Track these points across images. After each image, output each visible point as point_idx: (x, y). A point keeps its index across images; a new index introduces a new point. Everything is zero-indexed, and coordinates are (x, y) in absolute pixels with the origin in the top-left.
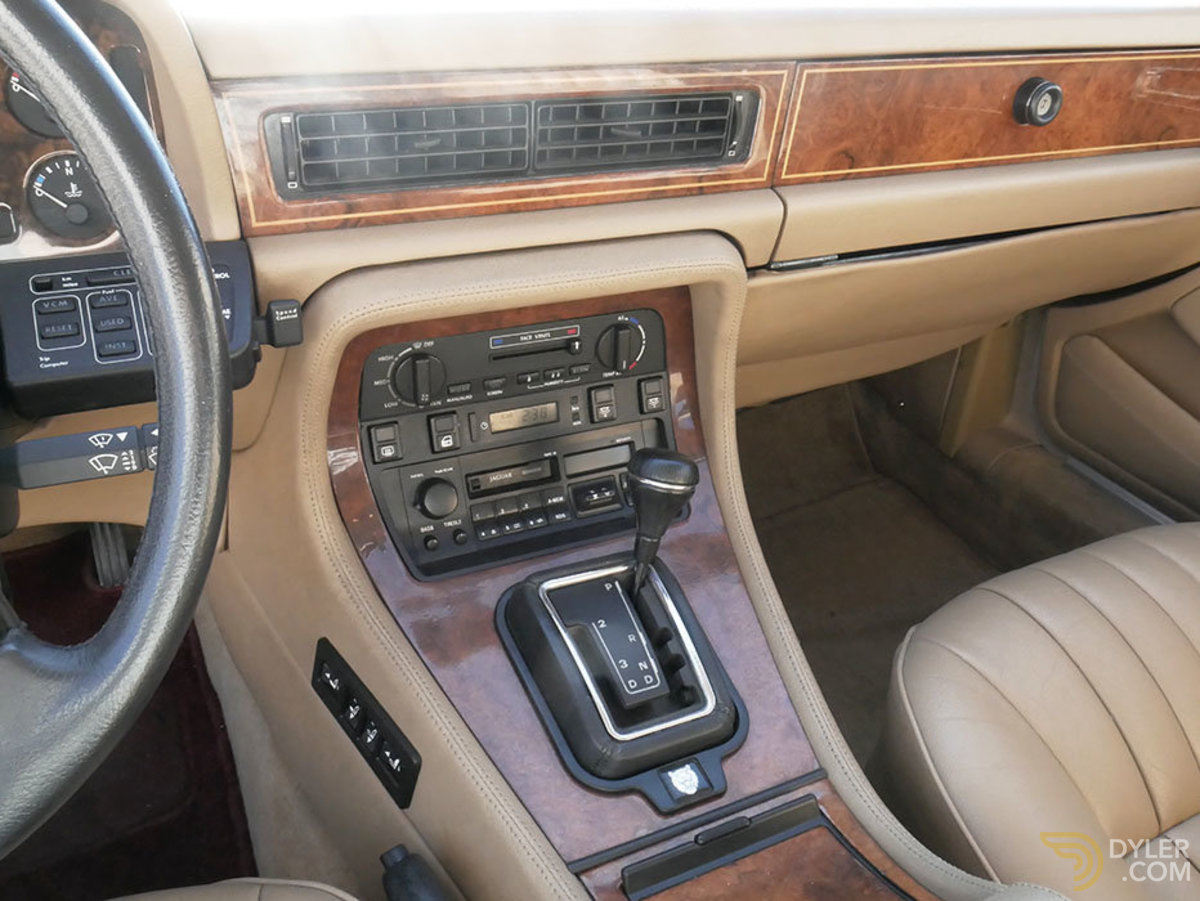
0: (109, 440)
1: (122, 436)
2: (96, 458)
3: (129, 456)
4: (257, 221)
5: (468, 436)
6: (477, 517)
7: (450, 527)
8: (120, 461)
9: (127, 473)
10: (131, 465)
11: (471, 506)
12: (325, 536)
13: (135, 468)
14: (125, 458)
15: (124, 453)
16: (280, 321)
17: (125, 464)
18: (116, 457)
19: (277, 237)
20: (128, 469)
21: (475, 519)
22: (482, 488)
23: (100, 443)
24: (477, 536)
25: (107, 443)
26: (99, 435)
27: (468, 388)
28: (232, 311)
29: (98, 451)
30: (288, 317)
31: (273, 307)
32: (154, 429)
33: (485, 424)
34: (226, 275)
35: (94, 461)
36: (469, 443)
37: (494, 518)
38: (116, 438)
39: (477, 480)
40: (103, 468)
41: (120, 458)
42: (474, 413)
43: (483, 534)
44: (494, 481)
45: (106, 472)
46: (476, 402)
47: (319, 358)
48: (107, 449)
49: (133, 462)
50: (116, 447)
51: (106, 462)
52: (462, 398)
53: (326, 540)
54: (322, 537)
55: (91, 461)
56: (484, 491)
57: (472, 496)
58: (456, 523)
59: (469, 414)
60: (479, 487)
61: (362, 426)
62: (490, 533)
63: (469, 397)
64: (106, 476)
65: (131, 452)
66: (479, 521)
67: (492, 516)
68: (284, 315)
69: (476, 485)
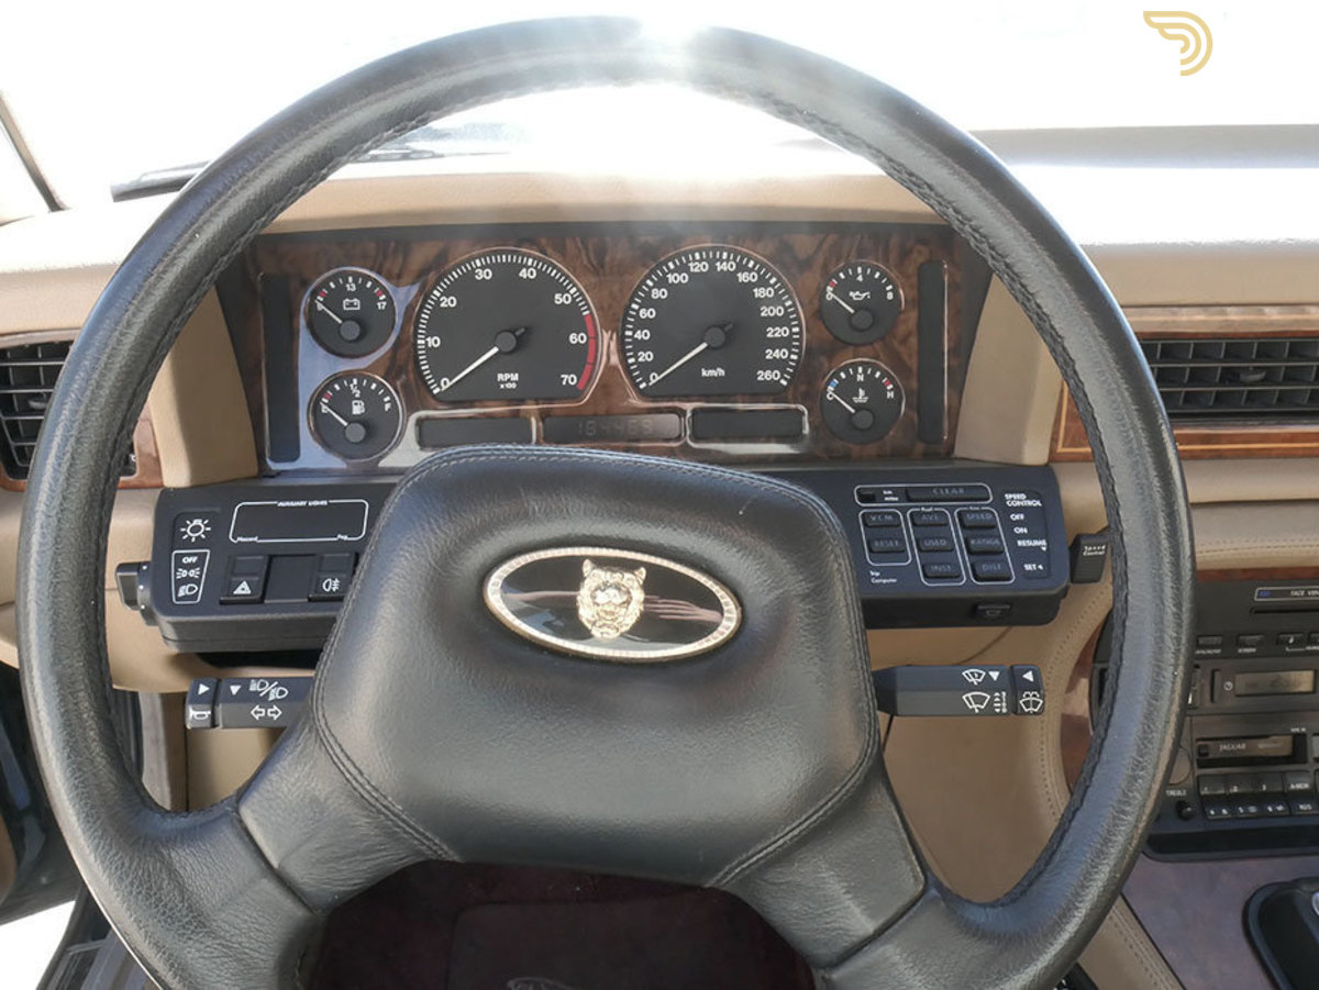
0: (982, 677)
1: (995, 675)
2: (969, 695)
3: (1000, 697)
4: (1064, 446)
5: (1207, 696)
6: (1205, 791)
7: (1172, 796)
8: (992, 701)
9: (997, 714)
10: (1001, 708)
11: (1198, 777)
12: (1050, 786)
13: (1004, 710)
14: (997, 699)
15: (997, 694)
16: (1087, 557)
17: (996, 705)
18: (989, 697)
19: (1078, 464)
20: (998, 710)
21: (1202, 793)
22: (1211, 756)
23: (973, 680)
24: (1205, 814)
25: (980, 680)
26: (972, 670)
27: (1220, 642)
28: (1047, 541)
29: (972, 688)
30: (1096, 553)
31: (1083, 542)
32: (1026, 672)
33: (1229, 684)
34: (1038, 503)
35: (967, 698)
36: (1208, 704)
37: (1224, 795)
38: (988, 677)
39: (1206, 746)
40: (975, 706)
41: (993, 698)
42: (1217, 670)
43: (1212, 812)
44: (1225, 751)
45: (977, 711)
46: (1224, 658)
47: (1102, 597)
48: (980, 687)
49: (1004, 704)
50: (987, 685)
51: (979, 700)
52: (1209, 652)
53: (1051, 791)
54: (1046, 786)
55: (964, 697)
56: (1211, 760)
57: (1201, 766)
58: (1179, 793)
59: (1213, 672)
60: (1207, 754)
61: (1094, 668)
62: (1221, 813)
63: (1218, 651)
64: (977, 714)
65: (1004, 694)
66: (1205, 796)
67: (1222, 791)
68: (1093, 551)
69: (1203, 751)
